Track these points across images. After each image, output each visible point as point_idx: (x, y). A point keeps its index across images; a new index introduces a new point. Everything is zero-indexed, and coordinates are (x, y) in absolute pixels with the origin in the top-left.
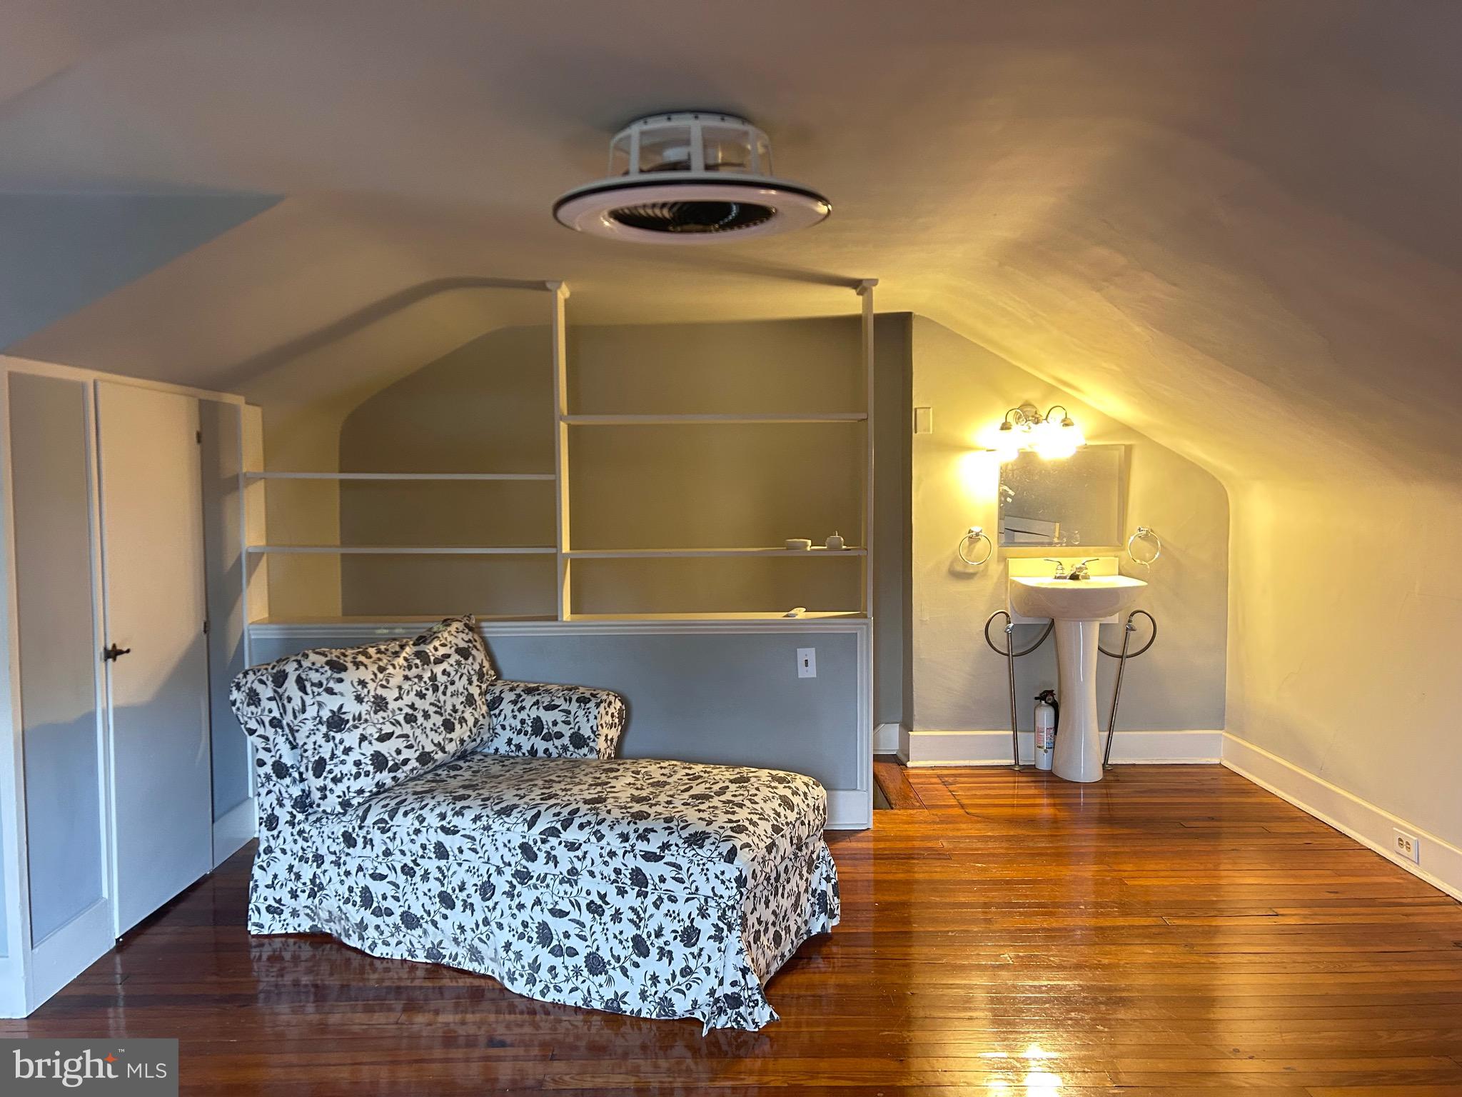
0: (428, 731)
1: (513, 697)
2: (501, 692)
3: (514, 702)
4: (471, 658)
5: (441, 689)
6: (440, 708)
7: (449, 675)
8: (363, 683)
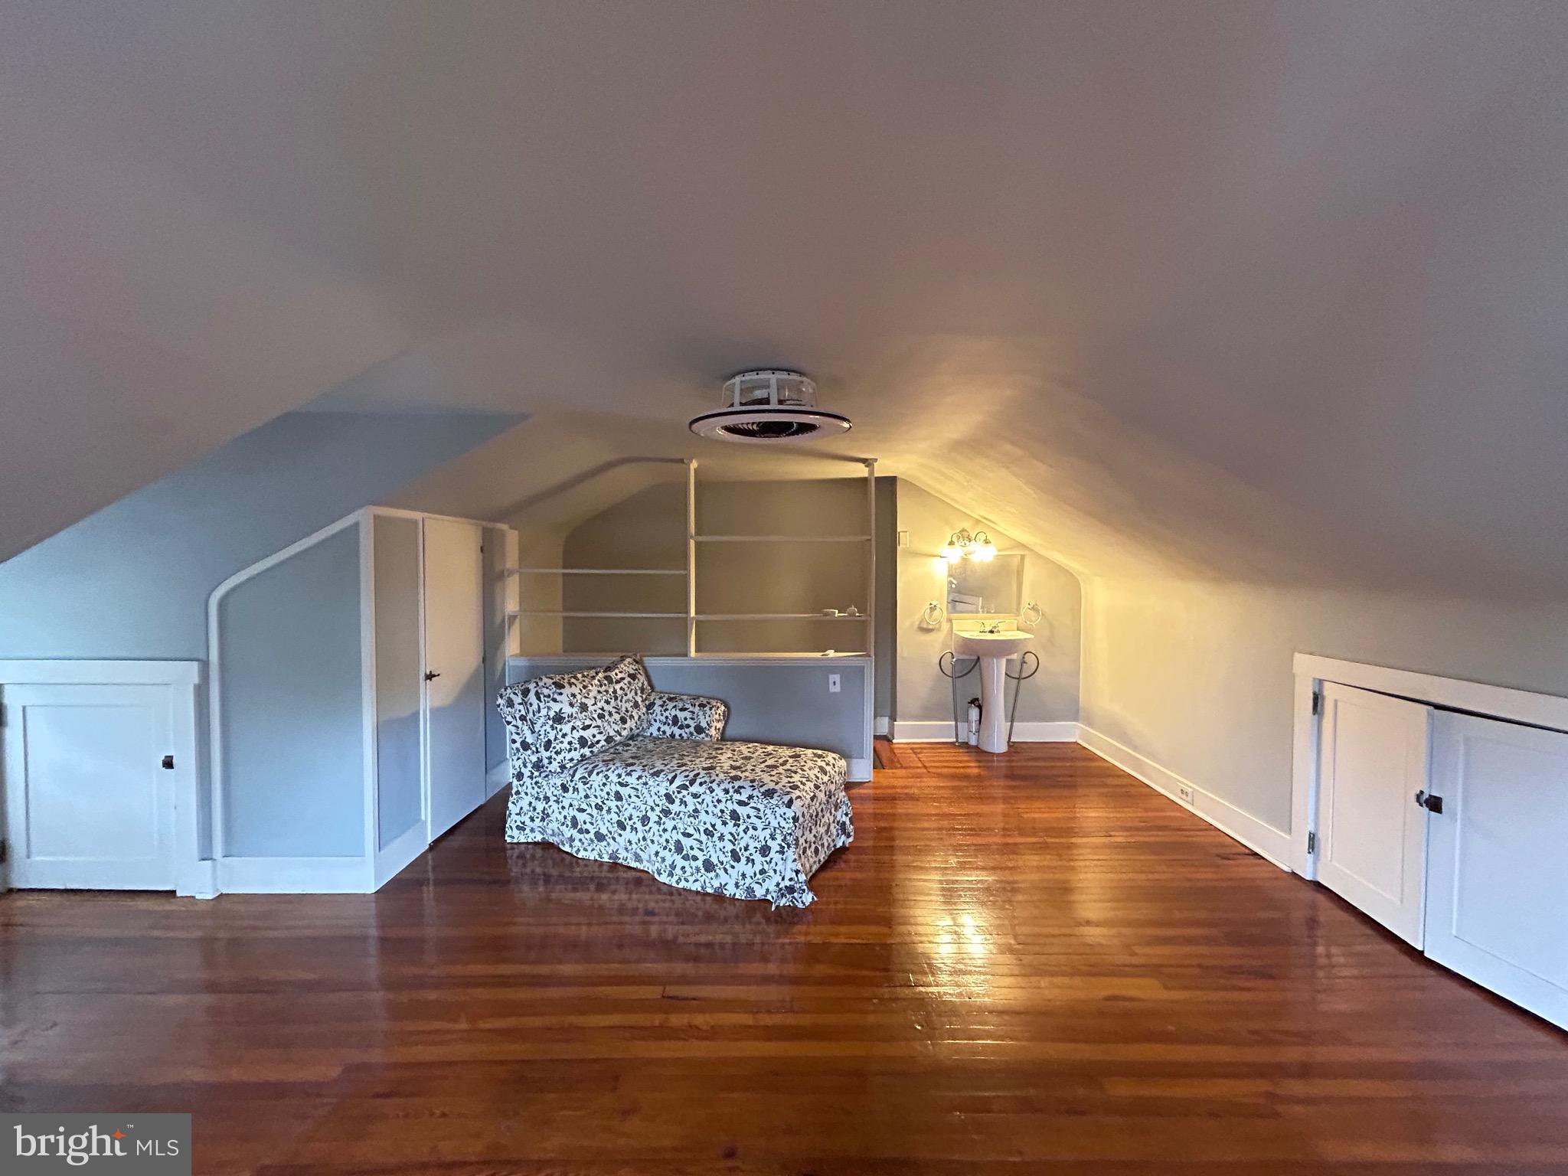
0: (611, 724)
1: (661, 703)
2: (654, 699)
3: (662, 706)
4: (637, 680)
5: (619, 698)
6: (619, 709)
7: (624, 690)
8: (574, 695)
